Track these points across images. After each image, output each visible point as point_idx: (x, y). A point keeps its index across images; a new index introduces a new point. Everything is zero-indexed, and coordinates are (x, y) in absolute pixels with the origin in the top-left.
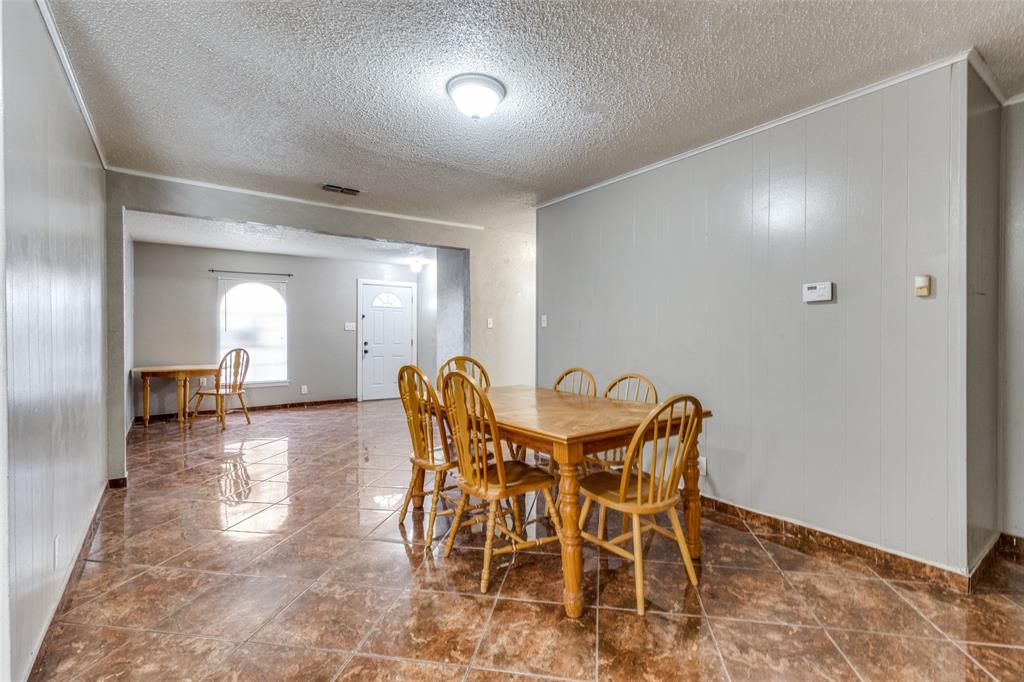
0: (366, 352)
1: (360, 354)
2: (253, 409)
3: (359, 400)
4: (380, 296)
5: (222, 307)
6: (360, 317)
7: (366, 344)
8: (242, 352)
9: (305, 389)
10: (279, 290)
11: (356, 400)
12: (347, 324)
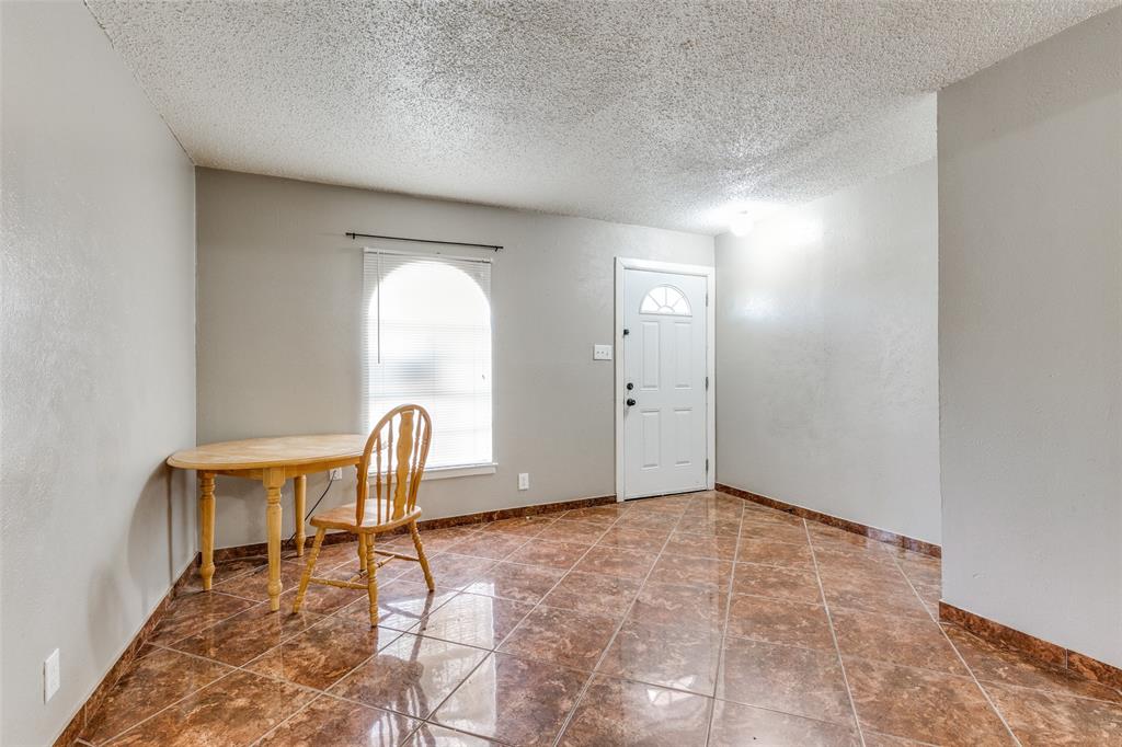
0: (631, 403)
1: (621, 406)
2: (431, 526)
3: (620, 499)
4: (651, 293)
5: (371, 311)
6: (620, 333)
7: (630, 387)
8: (417, 412)
9: (524, 480)
10: (477, 277)
11: (612, 500)
12: (598, 347)
